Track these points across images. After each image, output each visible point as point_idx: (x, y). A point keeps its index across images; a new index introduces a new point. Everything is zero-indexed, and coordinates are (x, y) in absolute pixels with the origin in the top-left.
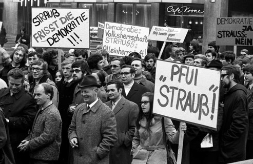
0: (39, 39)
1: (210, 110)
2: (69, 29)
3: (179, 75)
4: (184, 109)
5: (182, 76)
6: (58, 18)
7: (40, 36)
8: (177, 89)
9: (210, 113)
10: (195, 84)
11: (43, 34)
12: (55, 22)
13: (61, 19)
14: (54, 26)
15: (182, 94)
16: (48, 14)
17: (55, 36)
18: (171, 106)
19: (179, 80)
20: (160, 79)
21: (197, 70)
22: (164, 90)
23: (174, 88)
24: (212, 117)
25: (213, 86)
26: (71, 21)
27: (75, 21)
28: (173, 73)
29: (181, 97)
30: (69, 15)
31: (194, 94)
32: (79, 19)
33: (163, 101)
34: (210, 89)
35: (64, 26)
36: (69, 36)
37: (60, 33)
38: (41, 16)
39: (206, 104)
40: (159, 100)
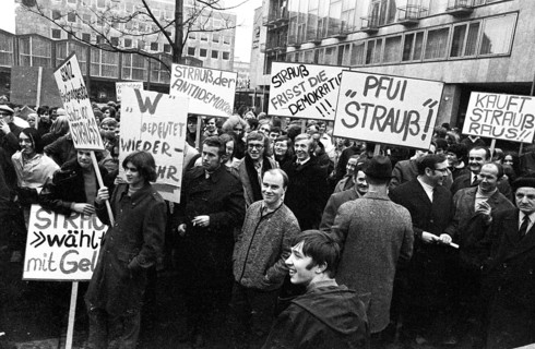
0: (278, 105)
1: (422, 128)
2: (319, 94)
3: (376, 89)
4: (382, 130)
5: (381, 91)
6: (306, 78)
7: (280, 101)
8: (372, 105)
9: (422, 132)
10: (402, 99)
11: (284, 99)
12: (301, 84)
13: (309, 80)
14: (300, 89)
15: (380, 112)
16: (294, 72)
17: (300, 103)
18: (363, 126)
19: (377, 95)
20: (347, 95)
21: (405, 82)
22: (352, 109)
23: (367, 105)
24: (424, 137)
25: (430, 100)
26: (323, 83)
27: (329, 84)
28: (367, 87)
29: (379, 115)
30: (322, 74)
31: (399, 111)
32: (334, 82)
33: (350, 121)
34: (425, 105)
35: (314, 89)
36: (318, 103)
37: (306, 99)
38: (284, 73)
39: (416, 123)
40: (343, 120)
